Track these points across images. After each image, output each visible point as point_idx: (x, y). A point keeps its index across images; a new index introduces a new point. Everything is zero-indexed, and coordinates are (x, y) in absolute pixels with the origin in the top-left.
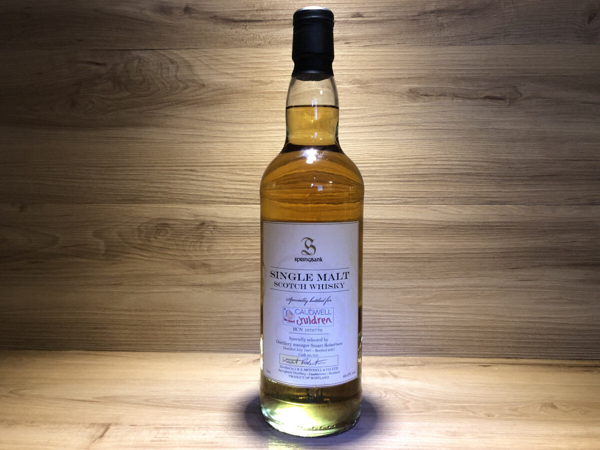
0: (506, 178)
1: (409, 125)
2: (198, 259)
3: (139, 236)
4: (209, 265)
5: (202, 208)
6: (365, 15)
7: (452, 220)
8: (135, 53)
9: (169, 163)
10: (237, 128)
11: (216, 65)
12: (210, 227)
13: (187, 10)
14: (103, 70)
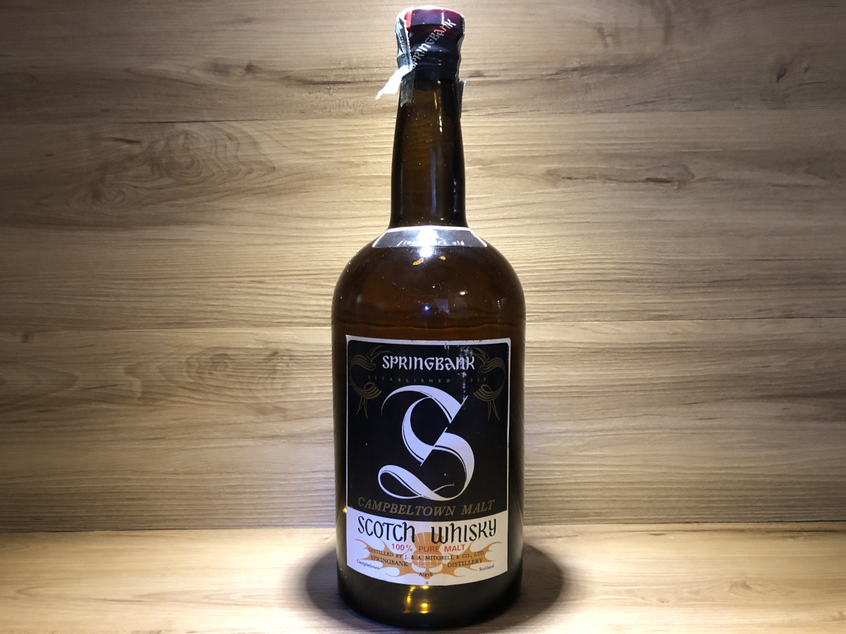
0: (676, 285)
1: (548, 217)
2: (269, 401)
3: (188, 372)
4: (284, 409)
5: (273, 332)
6: (486, 74)
7: (608, 341)
8: (180, 127)
9: (228, 273)
10: (321, 225)
11: (289, 141)
12: (285, 358)
13: (250, 69)
14: (136, 149)
